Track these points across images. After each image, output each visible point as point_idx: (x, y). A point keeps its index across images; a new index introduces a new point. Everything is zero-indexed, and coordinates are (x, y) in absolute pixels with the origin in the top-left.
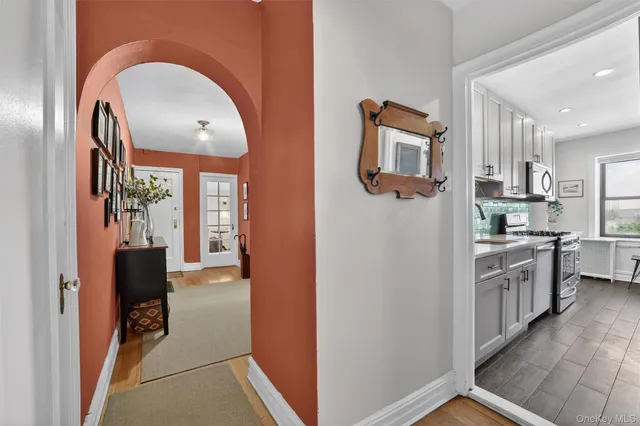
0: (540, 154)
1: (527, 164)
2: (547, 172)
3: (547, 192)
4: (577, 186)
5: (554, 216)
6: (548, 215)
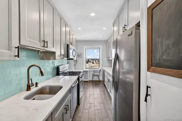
0: (72, 42)
1: (67, 45)
2: (74, 50)
3: (74, 57)
4: (80, 55)
5: (75, 64)
6: (74, 64)
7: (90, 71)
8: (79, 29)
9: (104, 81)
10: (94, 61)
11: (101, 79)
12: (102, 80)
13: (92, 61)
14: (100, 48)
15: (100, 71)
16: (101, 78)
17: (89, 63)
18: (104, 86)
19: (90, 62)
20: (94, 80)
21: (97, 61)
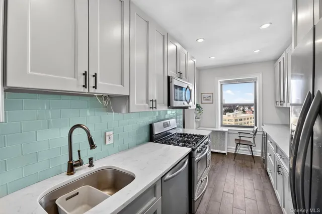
2: (188, 87)
3: (188, 103)
4: (210, 97)
5: (198, 116)
6: (195, 115)
7: (229, 132)
8: (199, 41)
9: (264, 161)
10: (246, 109)
11: (258, 152)
12: (259, 155)
13: (241, 109)
14: (256, 79)
15: (255, 134)
16: (257, 150)
17: (236, 112)
18: (263, 173)
19: (237, 109)
20: (239, 152)
21: (252, 107)
